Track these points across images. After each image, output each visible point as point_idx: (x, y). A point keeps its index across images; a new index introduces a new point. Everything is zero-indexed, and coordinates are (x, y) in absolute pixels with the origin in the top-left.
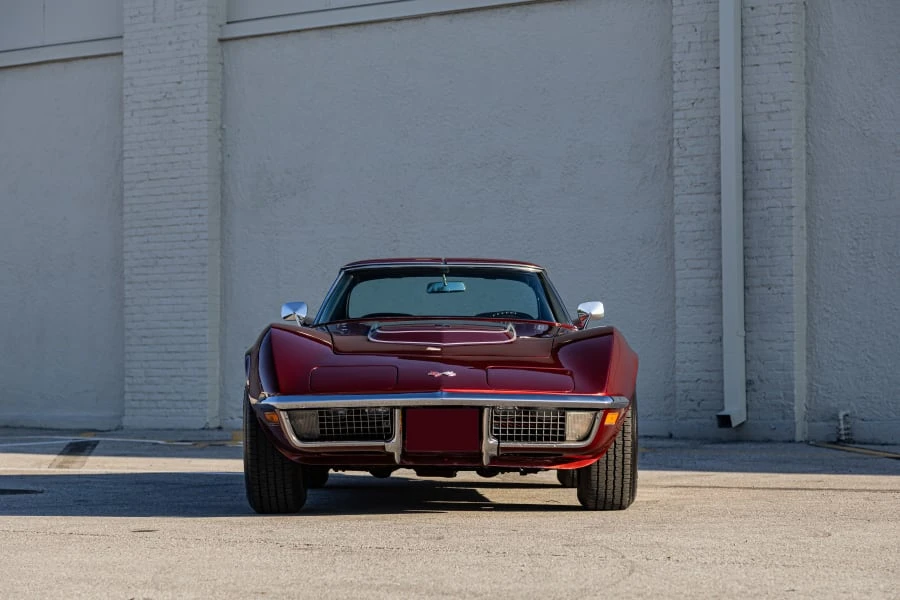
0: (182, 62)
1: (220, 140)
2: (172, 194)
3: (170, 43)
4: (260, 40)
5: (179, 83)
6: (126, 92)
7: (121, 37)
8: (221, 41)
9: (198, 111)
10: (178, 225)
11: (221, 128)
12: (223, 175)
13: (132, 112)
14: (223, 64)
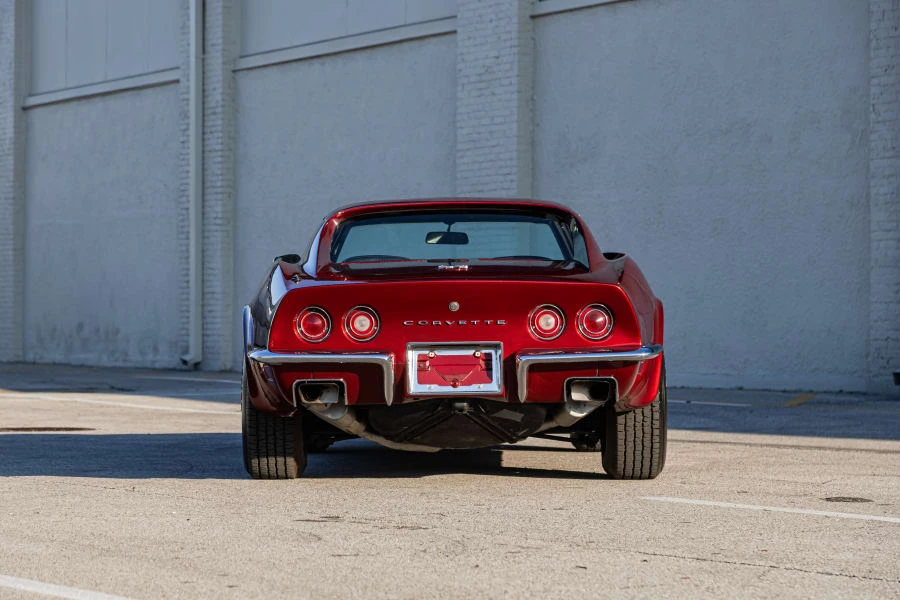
0: (499, 38)
1: (531, 110)
2: (491, 161)
3: (491, 21)
4: (561, 16)
5: (497, 57)
6: (459, 67)
7: (455, 17)
8: (533, 17)
9: (511, 84)
10: (495, 190)
11: (532, 99)
12: (533, 144)
13: (463, 85)
14: (533, 39)
